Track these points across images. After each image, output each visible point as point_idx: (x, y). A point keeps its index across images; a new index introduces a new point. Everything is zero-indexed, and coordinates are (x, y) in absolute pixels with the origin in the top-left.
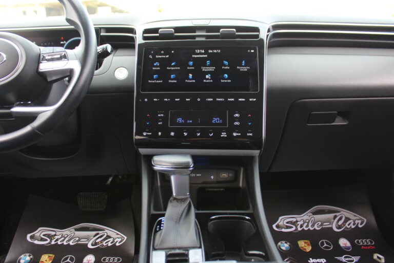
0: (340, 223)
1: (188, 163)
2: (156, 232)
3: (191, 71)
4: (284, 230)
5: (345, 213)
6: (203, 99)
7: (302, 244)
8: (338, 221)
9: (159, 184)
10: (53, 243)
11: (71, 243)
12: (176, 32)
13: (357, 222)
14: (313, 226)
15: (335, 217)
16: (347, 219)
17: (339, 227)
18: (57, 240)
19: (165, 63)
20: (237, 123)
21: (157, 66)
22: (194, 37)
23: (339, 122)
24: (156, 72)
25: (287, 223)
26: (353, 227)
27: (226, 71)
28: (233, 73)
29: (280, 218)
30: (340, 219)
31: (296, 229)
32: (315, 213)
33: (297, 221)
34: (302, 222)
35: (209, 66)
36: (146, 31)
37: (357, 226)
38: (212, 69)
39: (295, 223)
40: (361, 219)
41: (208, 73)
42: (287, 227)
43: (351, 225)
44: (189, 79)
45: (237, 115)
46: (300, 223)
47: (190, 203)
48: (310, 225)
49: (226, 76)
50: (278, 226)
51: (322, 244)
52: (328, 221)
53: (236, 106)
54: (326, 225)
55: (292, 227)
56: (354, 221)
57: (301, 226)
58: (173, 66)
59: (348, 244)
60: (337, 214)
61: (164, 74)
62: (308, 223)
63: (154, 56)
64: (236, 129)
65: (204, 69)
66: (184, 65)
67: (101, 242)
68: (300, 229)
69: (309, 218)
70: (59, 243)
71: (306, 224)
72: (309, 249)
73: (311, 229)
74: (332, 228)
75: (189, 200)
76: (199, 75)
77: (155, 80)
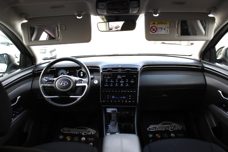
0: (172, 128)
1: (116, 110)
2: (107, 129)
3: (117, 83)
4: (151, 130)
5: (174, 124)
6: (120, 91)
7: (157, 135)
8: (172, 127)
9: (107, 115)
10: (70, 133)
11: (76, 133)
12: (112, 70)
13: (178, 128)
14: (162, 129)
15: (171, 126)
16: (175, 127)
17: (171, 129)
18: (71, 132)
19: (109, 80)
20: (130, 98)
21: (107, 81)
22: (118, 71)
23: (164, 95)
24: (107, 83)
25: (153, 128)
26: (177, 129)
27: (127, 83)
28: (129, 83)
29: (150, 126)
30: (172, 126)
31: (156, 130)
32: (163, 124)
33: (156, 127)
34: (158, 128)
35: (122, 81)
36: (103, 69)
37: (178, 129)
38: (123, 82)
39: (155, 128)
40: (180, 127)
41: (122, 83)
42: (153, 129)
43: (176, 129)
44: (116, 85)
45: (130, 96)
46: (157, 128)
47: (116, 121)
48: (161, 128)
49: (127, 84)
50: (149, 129)
51: (165, 135)
52: (168, 127)
53: (130, 93)
54: (167, 128)
55: (154, 129)
56: (177, 127)
57: (158, 129)
58: (112, 81)
59: (174, 135)
60: (171, 125)
61: (109, 83)
62: (160, 128)
63: (106, 77)
64: (130, 100)
65: (121, 82)
66: (115, 80)
67: (87, 133)
68: (157, 130)
69: (161, 126)
70: (72, 133)
71: (159, 128)
72: (159, 137)
73: (161, 130)
74: (169, 130)
75: (116, 120)
76: (119, 84)
77: (107, 85)
